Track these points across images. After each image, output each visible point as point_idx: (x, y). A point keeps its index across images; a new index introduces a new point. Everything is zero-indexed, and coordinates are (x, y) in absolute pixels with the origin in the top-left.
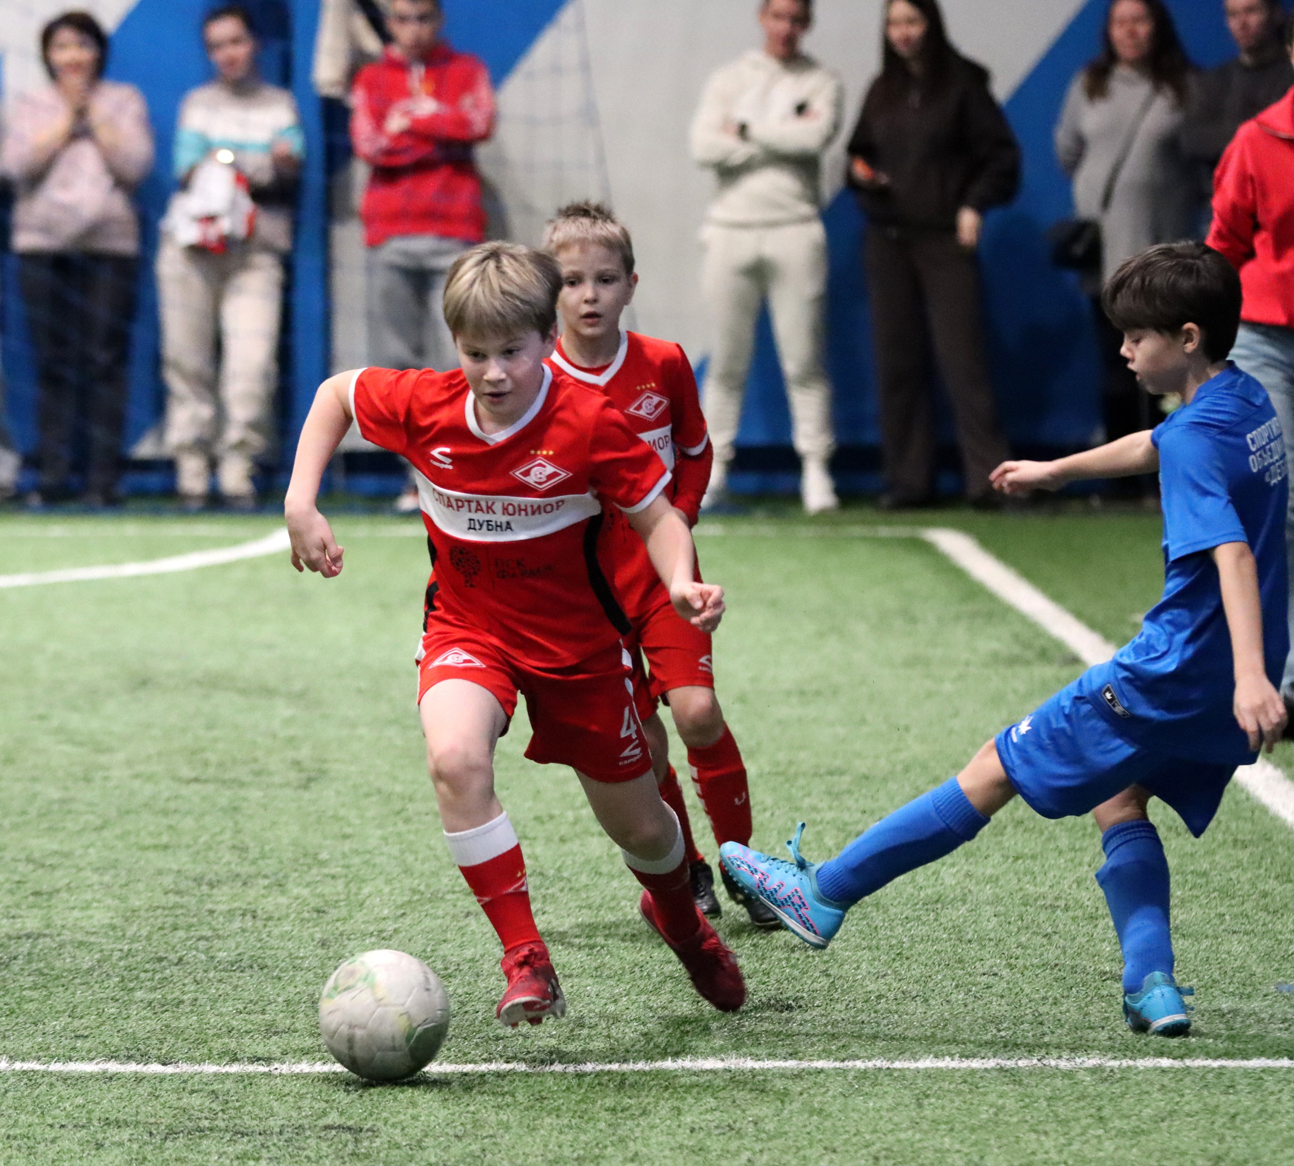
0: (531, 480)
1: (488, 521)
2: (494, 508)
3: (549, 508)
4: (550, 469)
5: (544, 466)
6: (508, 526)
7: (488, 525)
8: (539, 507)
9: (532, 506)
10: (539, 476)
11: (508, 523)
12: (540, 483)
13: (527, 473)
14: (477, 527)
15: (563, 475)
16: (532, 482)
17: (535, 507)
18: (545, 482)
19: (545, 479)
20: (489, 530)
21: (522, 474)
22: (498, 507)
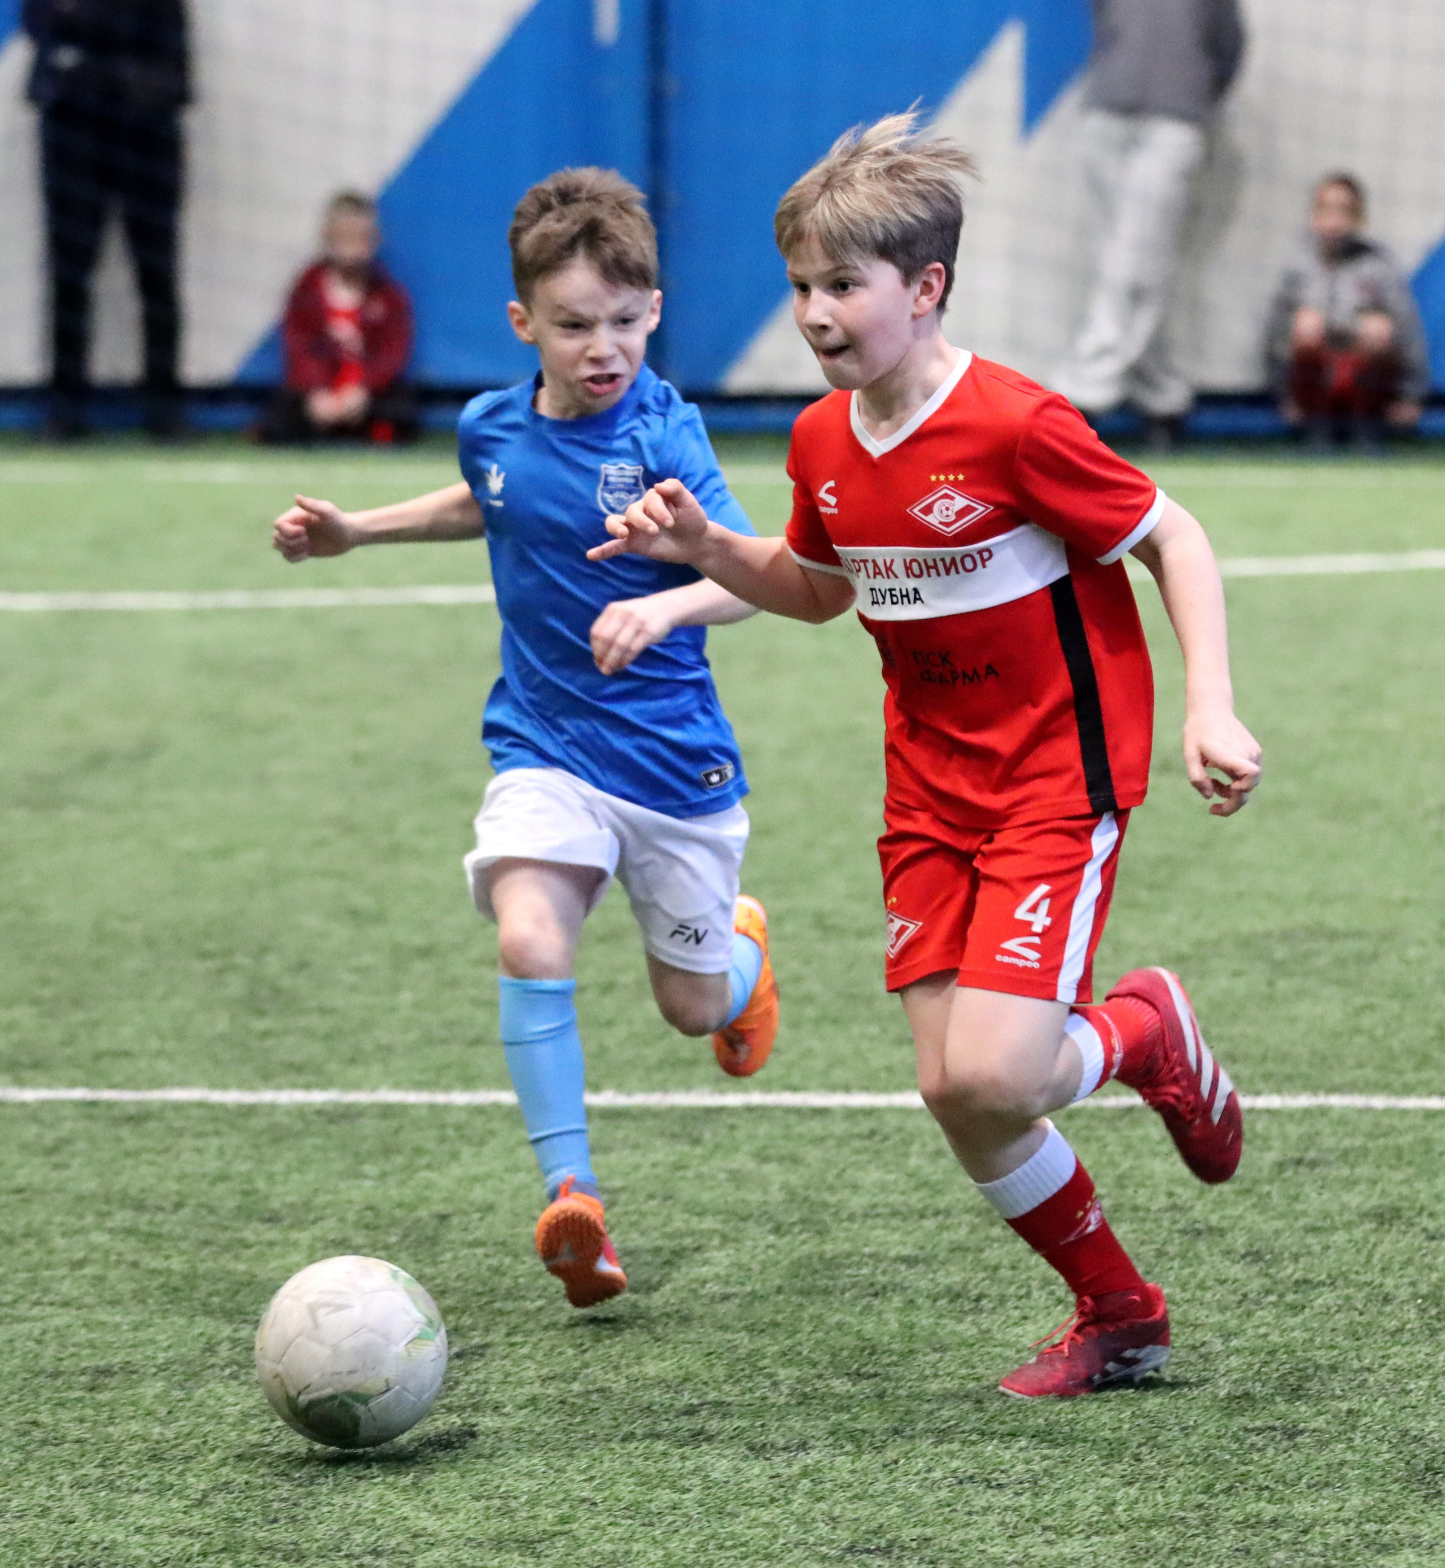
0: (933, 519)
1: (891, 590)
2: (894, 568)
3: (969, 564)
4: (960, 502)
5: (952, 498)
6: (918, 598)
7: (892, 596)
8: (953, 561)
9: (943, 560)
10: (945, 513)
11: (916, 590)
12: (948, 525)
13: (928, 510)
14: (881, 600)
15: (981, 510)
16: (936, 523)
17: (948, 561)
18: (955, 522)
19: (953, 518)
20: (893, 603)
21: (921, 511)
22: (898, 568)
